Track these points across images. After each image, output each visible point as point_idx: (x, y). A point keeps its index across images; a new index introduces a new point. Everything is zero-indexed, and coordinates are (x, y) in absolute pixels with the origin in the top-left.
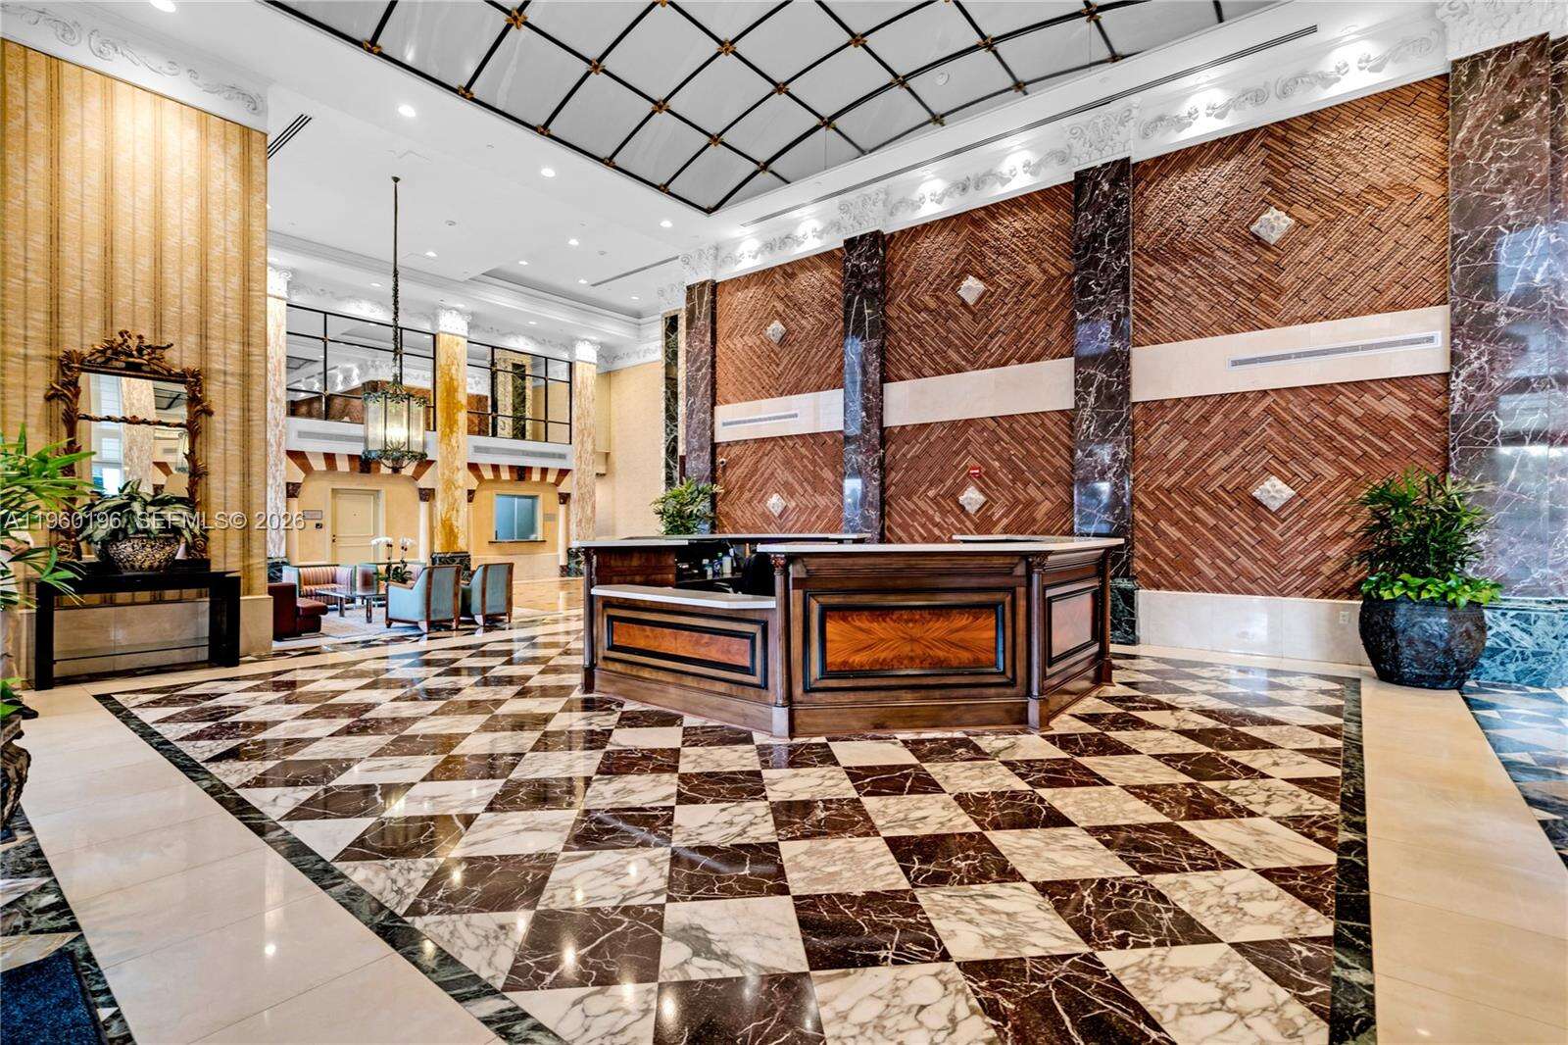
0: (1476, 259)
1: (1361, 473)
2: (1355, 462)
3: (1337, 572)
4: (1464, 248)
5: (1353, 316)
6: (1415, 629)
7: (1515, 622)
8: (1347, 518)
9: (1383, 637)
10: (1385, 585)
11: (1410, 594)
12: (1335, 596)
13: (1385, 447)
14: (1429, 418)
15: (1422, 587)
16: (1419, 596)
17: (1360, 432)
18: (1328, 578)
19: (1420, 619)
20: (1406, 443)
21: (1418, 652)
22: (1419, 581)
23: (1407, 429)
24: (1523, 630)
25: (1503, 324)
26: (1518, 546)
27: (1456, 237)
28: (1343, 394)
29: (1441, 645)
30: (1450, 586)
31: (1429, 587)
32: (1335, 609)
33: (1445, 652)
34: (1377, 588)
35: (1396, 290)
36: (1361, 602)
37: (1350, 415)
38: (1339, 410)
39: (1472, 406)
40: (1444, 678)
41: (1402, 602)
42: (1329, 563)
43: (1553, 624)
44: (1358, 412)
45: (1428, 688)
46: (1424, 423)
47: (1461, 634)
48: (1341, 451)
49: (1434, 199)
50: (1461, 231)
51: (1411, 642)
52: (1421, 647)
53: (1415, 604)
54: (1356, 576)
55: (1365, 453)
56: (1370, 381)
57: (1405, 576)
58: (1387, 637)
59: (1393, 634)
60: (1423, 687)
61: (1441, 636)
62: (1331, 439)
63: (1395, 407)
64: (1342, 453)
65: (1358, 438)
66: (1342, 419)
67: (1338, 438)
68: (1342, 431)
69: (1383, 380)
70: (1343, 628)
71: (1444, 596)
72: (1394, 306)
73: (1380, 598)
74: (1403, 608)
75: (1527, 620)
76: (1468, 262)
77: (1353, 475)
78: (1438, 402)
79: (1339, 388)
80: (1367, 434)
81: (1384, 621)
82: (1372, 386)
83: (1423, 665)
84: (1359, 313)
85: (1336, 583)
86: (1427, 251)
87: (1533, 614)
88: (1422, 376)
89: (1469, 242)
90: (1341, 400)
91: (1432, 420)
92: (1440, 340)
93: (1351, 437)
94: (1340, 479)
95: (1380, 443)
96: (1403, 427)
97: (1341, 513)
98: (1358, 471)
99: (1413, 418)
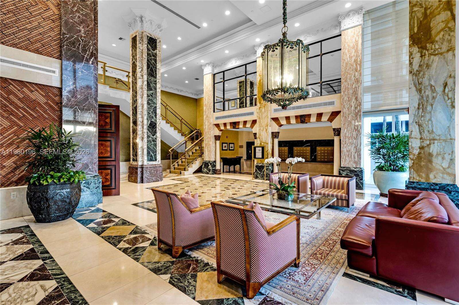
0: (71, 46)
1: (23, 125)
2: (19, 119)
3: (10, 173)
4: (67, 40)
5: (18, 48)
6: (58, 196)
7: (85, 185)
8: (15, 146)
9: (42, 203)
10: (43, 178)
11: (55, 181)
12: (8, 186)
13: (34, 114)
14: (53, 105)
15: (60, 177)
16: (59, 181)
17: (22, 105)
18: (4, 177)
19: (59, 191)
20: (44, 114)
21: (58, 206)
22: (59, 174)
23: (44, 108)
24: (87, 187)
25: (80, 75)
26: (85, 157)
27: (64, 34)
28: (12, 85)
29: (68, 201)
30: (71, 175)
31: (63, 176)
32: (8, 193)
33: (69, 203)
34: (39, 179)
35: (38, 45)
36: (27, 186)
37: (16, 96)
38: (10, 92)
39: (70, 103)
40: (68, 214)
41: (51, 185)
42: (4, 169)
43: (95, 184)
44: (21, 96)
45: (62, 220)
46: (51, 106)
47: (75, 194)
48: (12, 113)
49: (54, 14)
50: (66, 33)
51: (55, 202)
52: (60, 203)
53: (57, 184)
54: (19, 174)
55: (24, 115)
56: (27, 82)
57: (52, 173)
58: (44, 202)
59: (47, 200)
60: (60, 220)
61: (68, 197)
62: (6, 106)
63: (38, 96)
64: (12, 114)
65: (21, 108)
66: (11, 97)
67: (10, 106)
68: (12, 103)
69: (33, 83)
70: (13, 201)
71: (69, 179)
72: (37, 51)
73: (41, 184)
74: (52, 187)
75: (88, 184)
76: (69, 46)
77: (18, 125)
78: (57, 99)
79: (10, 81)
80: (25, 107)
81: (42, 195)
82: (28, 84)
83: (60, 211)
84: (21, 48)
85: (9, 179)
86: (52, 34)
87: (90, 181)
88: (50, 86)
89: (69, 38)
90: (11, 87)
91: (54, 106)
92: (57, 73)
93: (17, 107)
94: (11, 127)
95: (31, 112)
96: (42, 106)
97: (11, 144)
98: (21, 124)
99: (46, 103)
